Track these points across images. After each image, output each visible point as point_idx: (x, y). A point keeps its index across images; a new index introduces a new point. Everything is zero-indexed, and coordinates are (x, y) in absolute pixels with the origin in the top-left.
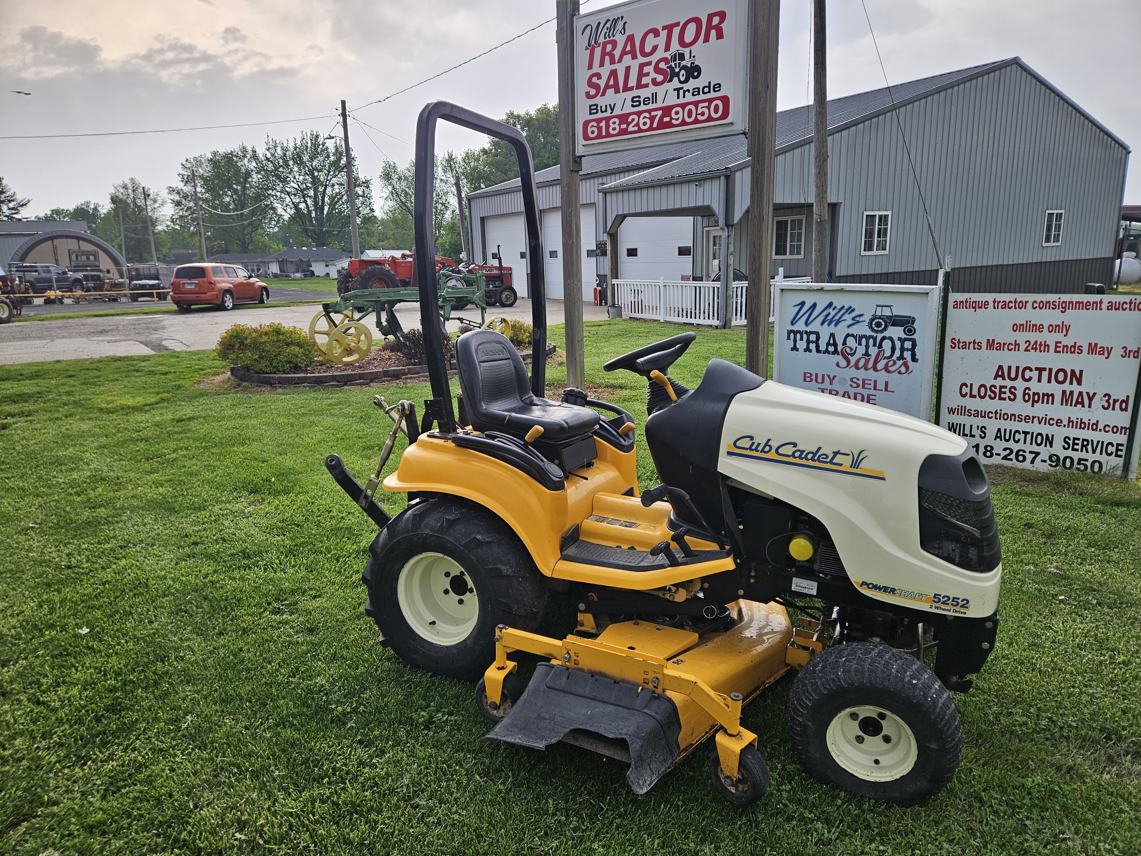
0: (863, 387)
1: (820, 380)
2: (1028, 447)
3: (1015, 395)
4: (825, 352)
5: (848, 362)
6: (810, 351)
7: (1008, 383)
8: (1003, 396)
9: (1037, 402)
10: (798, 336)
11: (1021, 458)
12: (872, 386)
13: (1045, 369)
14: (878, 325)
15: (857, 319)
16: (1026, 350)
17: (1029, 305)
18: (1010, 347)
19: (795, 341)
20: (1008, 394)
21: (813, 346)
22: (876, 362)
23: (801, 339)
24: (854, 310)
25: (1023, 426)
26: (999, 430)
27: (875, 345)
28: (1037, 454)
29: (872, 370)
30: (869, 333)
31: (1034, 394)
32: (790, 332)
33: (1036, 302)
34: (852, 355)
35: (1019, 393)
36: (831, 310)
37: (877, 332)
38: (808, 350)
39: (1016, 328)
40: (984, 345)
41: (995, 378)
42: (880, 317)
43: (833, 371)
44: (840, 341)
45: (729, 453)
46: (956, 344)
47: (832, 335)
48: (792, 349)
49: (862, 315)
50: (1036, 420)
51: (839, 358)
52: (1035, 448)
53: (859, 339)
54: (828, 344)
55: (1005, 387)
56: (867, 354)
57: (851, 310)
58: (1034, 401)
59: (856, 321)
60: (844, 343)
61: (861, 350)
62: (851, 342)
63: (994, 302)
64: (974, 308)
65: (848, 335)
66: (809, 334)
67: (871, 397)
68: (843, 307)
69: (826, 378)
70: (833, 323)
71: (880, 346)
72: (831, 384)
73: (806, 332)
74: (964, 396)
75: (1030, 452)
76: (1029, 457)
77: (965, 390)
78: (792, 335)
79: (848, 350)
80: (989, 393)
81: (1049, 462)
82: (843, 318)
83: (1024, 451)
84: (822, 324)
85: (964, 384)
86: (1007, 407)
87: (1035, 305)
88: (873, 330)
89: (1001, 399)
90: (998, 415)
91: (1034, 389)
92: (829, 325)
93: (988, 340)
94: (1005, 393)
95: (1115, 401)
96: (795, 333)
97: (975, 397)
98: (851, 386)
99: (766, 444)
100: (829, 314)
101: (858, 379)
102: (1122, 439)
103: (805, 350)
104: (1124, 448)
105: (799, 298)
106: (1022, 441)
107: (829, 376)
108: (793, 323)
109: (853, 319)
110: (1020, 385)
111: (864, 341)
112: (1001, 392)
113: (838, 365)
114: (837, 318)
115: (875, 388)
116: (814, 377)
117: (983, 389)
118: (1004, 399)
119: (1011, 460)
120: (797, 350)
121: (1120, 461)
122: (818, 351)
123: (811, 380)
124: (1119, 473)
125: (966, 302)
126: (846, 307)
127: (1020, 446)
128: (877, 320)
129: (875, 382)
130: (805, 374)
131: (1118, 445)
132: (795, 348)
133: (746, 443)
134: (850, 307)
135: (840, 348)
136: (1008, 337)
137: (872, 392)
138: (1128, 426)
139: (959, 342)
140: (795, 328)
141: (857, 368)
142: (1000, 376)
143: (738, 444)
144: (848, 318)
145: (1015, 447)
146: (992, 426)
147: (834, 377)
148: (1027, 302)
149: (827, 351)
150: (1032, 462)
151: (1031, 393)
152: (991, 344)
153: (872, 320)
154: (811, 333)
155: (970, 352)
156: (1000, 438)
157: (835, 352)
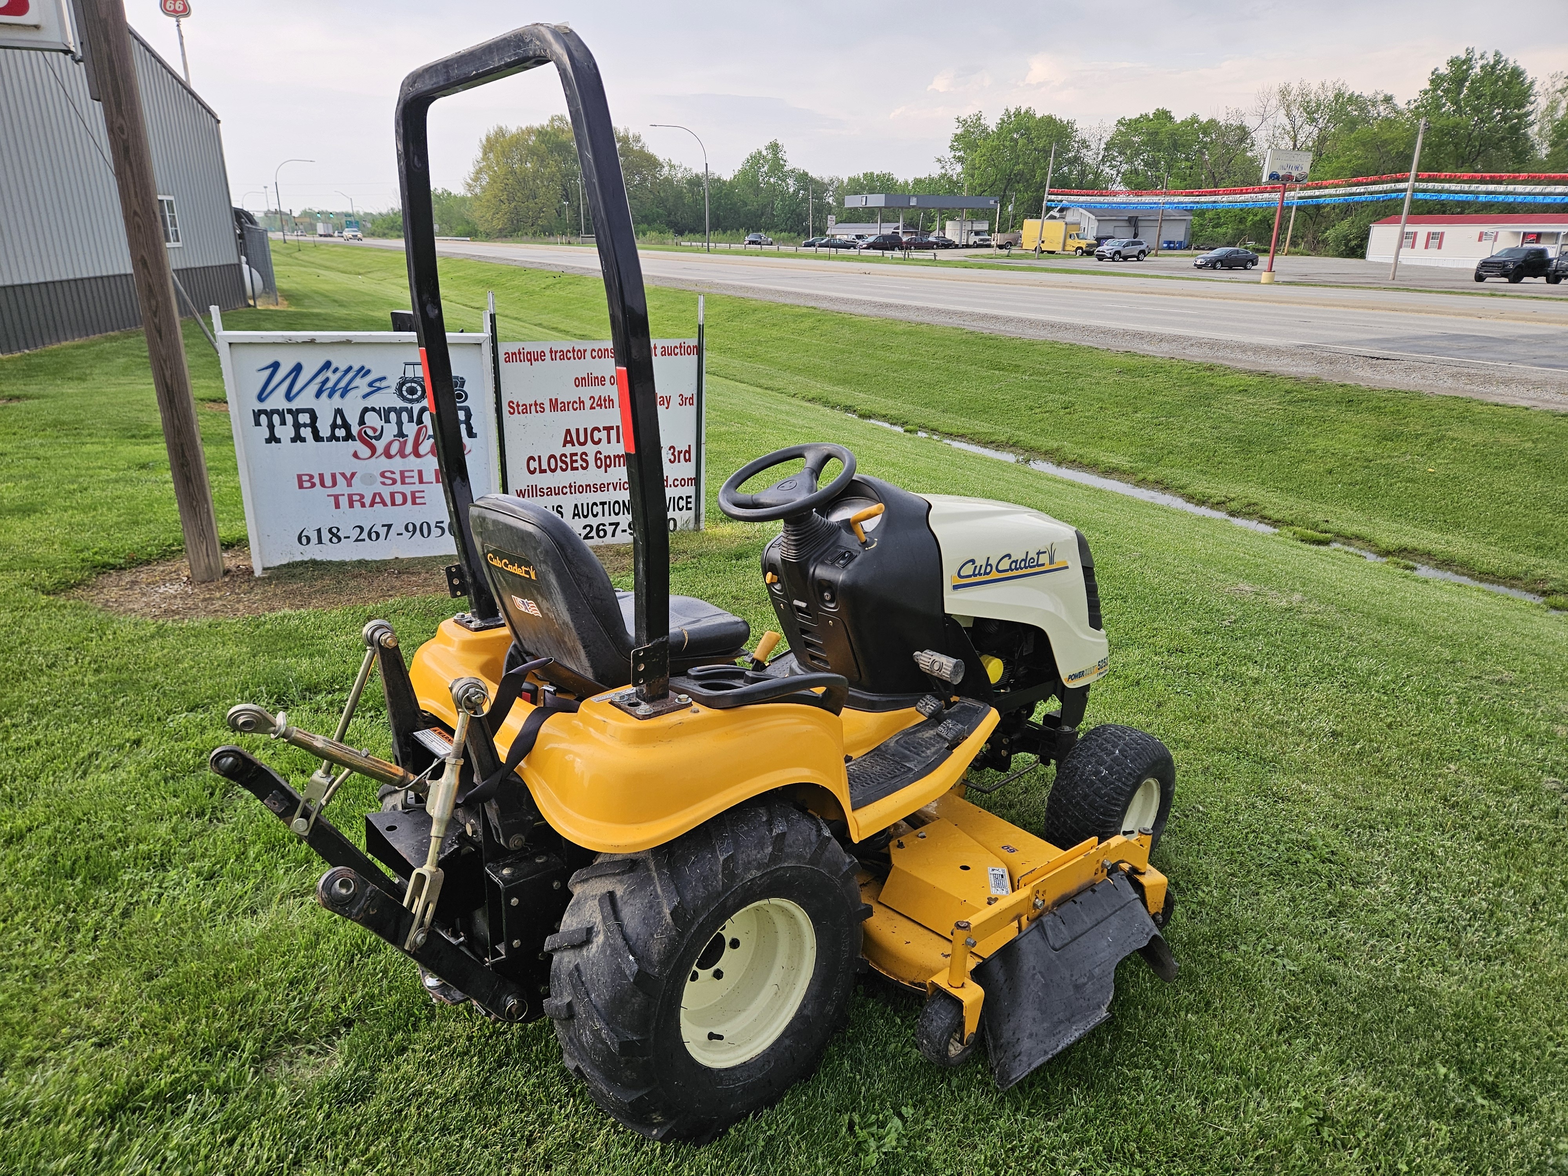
0: (403, 483)
1: (328, 482)
2: (607, 520)
3: (586, 461)
4: (330, 439)
5: (373, 449)
6: (303, 440)
7: (578, 449)
8: (575, 465)
9: (610, 466)
10: (276, 419)
11: (602, 533)
12: (416, 479)
13: (612, 428)
14: (412, 391)
15: (377, 384)
16: (592, 408)
17: (588, 354)
18: (576, 406)
19: (271, 427)
20: (580, 462)
21: (306, 432)
22: (417, 444)
23: (283, 422)
24: (369, 371)
25: (599, 497)
26: (576, 506)
27: (411, 420)
28: (617, 524)
29: (412, 457)
30: (399, 403)
31: (606, 457)
32: (257, 414)
33: (594, 350)
34: (378, 438)
35: (591, 459)
36: (329, 373)
37: (411, 401)
38: (298, 438)
39: (579, 382)
40: (547, 406)
41: (564, 446)
42: (412, 381)
43: (350, 466)
44: (353, 420)
45: (956, 587)
46: (514, 408)
47: (339, 412)
48: (268, 441)
49: (384, 378)
50: (611, 487)
51: (358, 446)
52: (614, 519)
53: (385, 414)
54: (334, 426)
55: (576, 454)
56: (401, 434)
57: (363, 372)
58: (607, 466)
59: (375, 388)
60: (362, 422)
61: (391, 430)
62: (372, 419)
63: (551, 352)
64: (530, 360)
65: (366, 410)
66: (295, 413)
67: (417, 495)
68: (350, 368)
69: (339, 478)
70: (338, 394)
71: (420, 421)
72: (349, 485)
73: (290, 411)
74: (532, 472)
75: (610, 524)
76: (610, 529)
77: (534, 465)
78: (263, 419)
79: (370, 432)
80: (560, 464)
81: (629, 531)
82: (353, 385)
83: (604, 525)
84: (318, 395)
85: (532, 458)
86: (580, 477)
87: (594, 354)
88: (404, 399)
89: (573, 469)
90: (574, 489)
91: (605, 453)
92: (330, 396)
93: (551, 400)
94: (576, 461)
95: (680, 453)
96: (269, 414)
97: (545, 471)
98: (383, 483)
99: (987, 565)
100: (327, 379)
101: (393, 473)
102: (690, 490)
103: (294, 440)
104: (693, 500)
105: (268, 357)
106: (600, 514)
107: (343, 475)
108: (261, 398)
109: (370, 385)
110: (590, 449)
111: (393, 416)
112: (572, 461)
113: (355, 455)
114: (342, 384)
115: (421, 481)
116: (316, 480)
117: (552, 460)
118: (577, 469)
119: (592, 538)
120: (278, 441)
121: (692, 513)
122: (317, 438)
123: (313, 485)
124: (691, 526)
125: (520, 353)
126: (356, 367)
127: (599, 520)
128: (409, 385)
129: (420, 473)
130: (300, 477)
131: (687, 497)
132: (273, 439)
133: (968, 570)
134: (363, 368)
135: (355, 430)
136: (570, 394)
137: (418, 487)
138: (693, 476)
139: (518, 405)
140: (268, 405)
141: (388, 456)
142: (568, 442)
143: (962, 574)
144: (362, 383)
145: (594, 522)
146: (568, 502)
147: (353, 475)
148: (585, 351)
149: (333, 437)
150: (613, 535)
151: (602, 457)
152: (554, 405)
153: (402, 385)
154: (299, 411)
155: (533, 417)
156: (578, 515)
157: (349, 436)
